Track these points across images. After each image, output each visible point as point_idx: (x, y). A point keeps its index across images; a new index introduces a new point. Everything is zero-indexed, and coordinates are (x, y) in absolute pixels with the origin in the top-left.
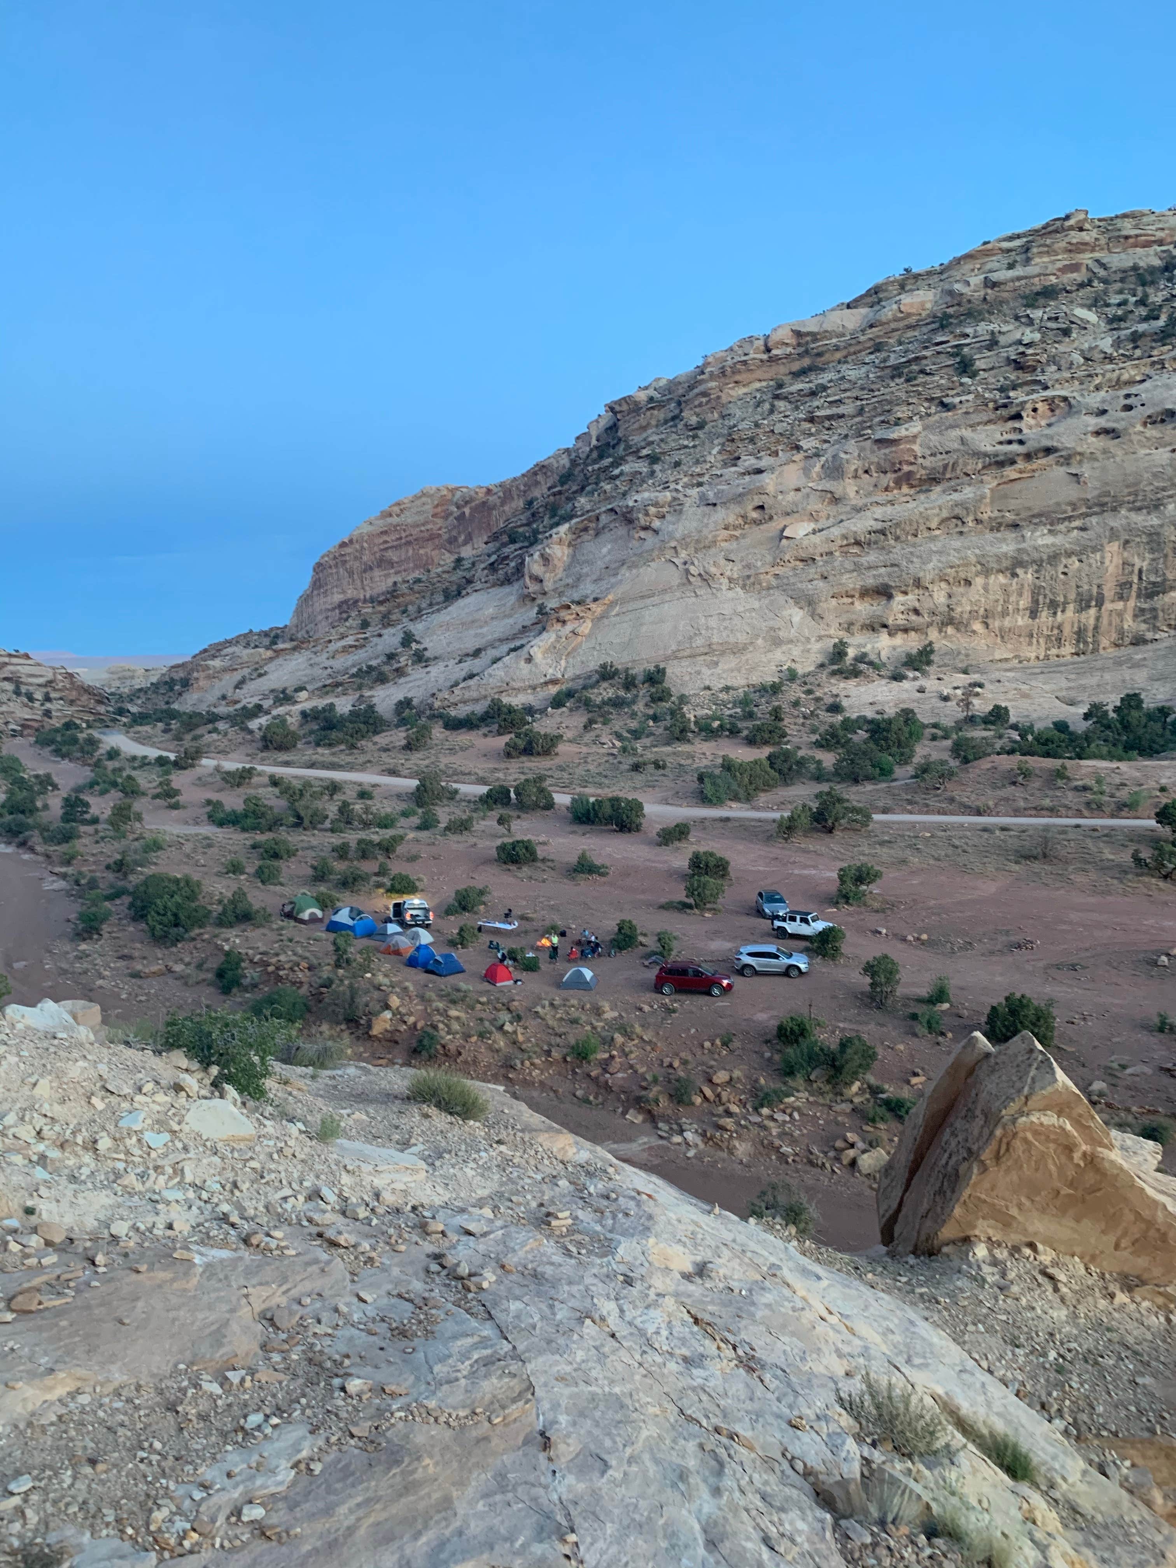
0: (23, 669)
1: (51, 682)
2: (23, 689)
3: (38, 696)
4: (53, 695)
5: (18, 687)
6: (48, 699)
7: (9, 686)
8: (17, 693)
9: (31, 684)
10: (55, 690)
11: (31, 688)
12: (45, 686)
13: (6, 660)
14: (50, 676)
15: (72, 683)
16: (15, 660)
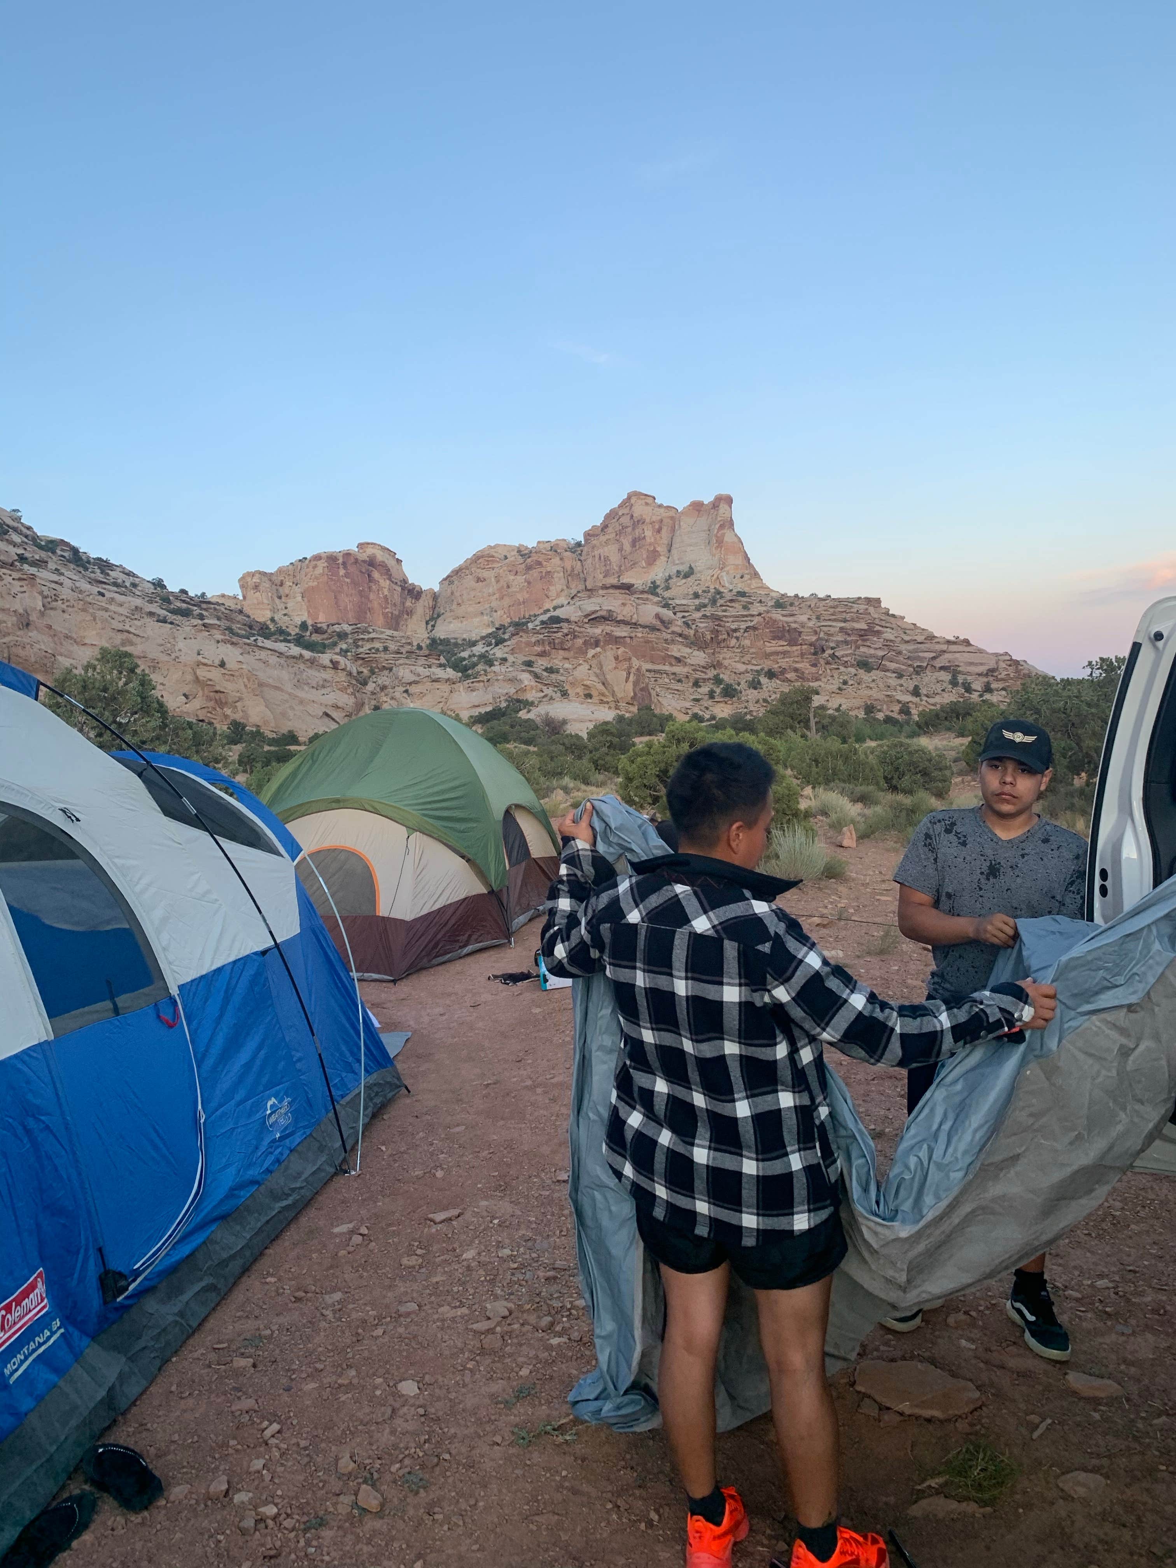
0: (961, 658)
1: (992, 670)
2: (960, 679)
3: (977, 685)
4: (994, 686)
5: (954, 677)
6: (988, 689)
7: (946, 676)
8: (954, 683)
9: (969, 673)
10: (998, 680)
11: (969, 678)
12: (987, 675)
13: (944, 647)
14: (992, 665)
15: (1017, 671)
16: (953, 648)
